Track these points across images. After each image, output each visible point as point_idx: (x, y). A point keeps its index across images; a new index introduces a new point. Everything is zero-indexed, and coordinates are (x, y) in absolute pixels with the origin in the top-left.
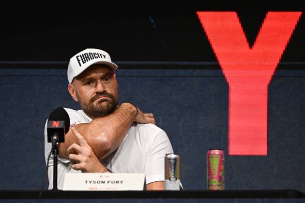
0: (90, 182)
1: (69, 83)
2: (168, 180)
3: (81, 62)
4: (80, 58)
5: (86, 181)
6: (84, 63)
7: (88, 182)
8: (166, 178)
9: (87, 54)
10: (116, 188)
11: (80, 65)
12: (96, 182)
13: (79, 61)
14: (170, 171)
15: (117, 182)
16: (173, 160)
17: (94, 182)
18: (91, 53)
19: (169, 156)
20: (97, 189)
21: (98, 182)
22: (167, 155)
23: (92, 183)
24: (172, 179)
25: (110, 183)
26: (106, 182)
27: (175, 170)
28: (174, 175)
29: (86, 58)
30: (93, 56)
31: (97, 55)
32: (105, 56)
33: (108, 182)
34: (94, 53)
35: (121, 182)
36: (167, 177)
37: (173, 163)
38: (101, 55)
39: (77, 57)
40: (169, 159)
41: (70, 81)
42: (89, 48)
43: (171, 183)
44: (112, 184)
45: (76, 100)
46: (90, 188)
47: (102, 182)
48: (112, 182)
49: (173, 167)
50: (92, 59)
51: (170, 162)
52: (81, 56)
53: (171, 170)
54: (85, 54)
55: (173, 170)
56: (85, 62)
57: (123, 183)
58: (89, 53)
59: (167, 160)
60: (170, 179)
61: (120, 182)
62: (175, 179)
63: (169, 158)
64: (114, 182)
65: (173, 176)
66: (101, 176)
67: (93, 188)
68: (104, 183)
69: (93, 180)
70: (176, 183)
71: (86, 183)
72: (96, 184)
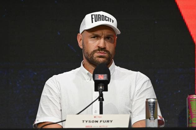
0: (87, 121)
1: (79, 33)
2: (148, 120)
3: (94, 20)
4: (93, 17)
5: (83, 121)
7: (85, 122)
8: (147, 118)
9: (100, 15)
10: (107, 126)
11: (92, 22)
12: (91, 121)
13: (92, 18)
14: (150, 112)
15: (108, 121)
16: (153, 103)
17: (89, 121)
18: (104, 16)
19: (149, 100)
20: (92, 126)
21: (93, 122)
23: (88, 122)
24: (151, 119)
25: (102, 122)
26: (99, 121)
27: (154, 111)
28: (153, 115)
30: (104, 18)
31: (107, 19)
32: (113, 21)
33: (101, 121)
34: (105, 16)
35: (111, 121)
37: (152, 106)
38: (110, 19)
39: (92, 15)
40: (149, 103)
41: (81, 31)
43: (150, 122)
44: (104, 123)
45: (81, 47)
46: (87, 126)
47: (96, 121)
48: (104, 122)
49: (152, 109)
50: (102, 20)
51: (150, 105)
52: (95, 15)
53: (151, 111)
54: (99, 15)
55: (152, 112)
56: (97, 21)
58: (102, 15)
59: (147, 103)
60: (150, 119)
61: (110, 122)
62: (154, 118)
64: (106, 121)
65: (152, 117)
66: (95, 117)
67: (88, 126)
68: (97, 122)
69: (89, 120)
70: (154, 122)
71: (83, 122)
72: (91, 123)
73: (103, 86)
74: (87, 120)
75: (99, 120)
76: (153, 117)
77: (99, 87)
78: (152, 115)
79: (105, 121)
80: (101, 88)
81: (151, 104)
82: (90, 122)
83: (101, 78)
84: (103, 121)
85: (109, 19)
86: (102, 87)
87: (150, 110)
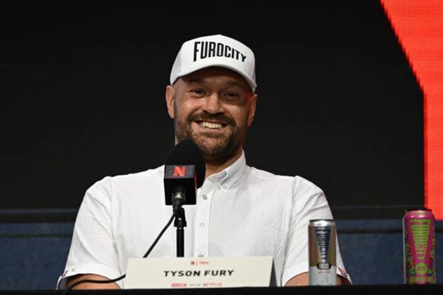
0: (174, 274)
1: (170, 85)
2: (315, 268)
3: (199, 54)
4: (199, 47)
5: (167, 272)
6: (202, 57)
7: (170, 274)
8: (311, 264)
10: (220, 284)
12: (184, 273)
13: (196, 50)
14: (319, 250)
15: (223, 273)
16: (324, 231)
17: (180, 272)
18: (223, 45)
19: (316, 224)
20: (185, 285)
21: (188, 274)
22: (312, 221)
23: (177, 274)
24: (322, 266)
25: (210, 275)
26: (202, 273)
27: (327, 249)
28: (325, 258)
29: (210, 50)
32: (244, 58)
33: (206, 273)
35: (230, 273)
36: (313, 262)
37: (323, 237)
39: (196, 43)
40: (317, 229)
42: (223, 34)
43: (320, 272)
44: (213, 277)
46: (174, 285)
47: (195, 272)
48: (213, 274)
49: (323, 243)
50: (218, 55)
51: (318, 235)
53: (321, 248)
55: (324, 250)
56: (206, 56)
57: (232, 274)
58: (219, 44)
59: (313, 230)
60: (318, 266)
61: (227, 273)
62: (327, 265)
63: (317, 227)
64: (217, 272)
65: (324, 261)
66: (193, 263)
68: (198, 274)
69: (179, 270)
70: (329, 272)
71: (166, 275)
72: (185, 276)
73: (183, 192)
74: (174, 271)
75: (202, 269)
76: (326, 263)
77: (175, 195)
78: (324, 256)
79: (215, 273)
80: (179, 196)
81: (322, 232)
82: (181, 274)
83: (178, 175)
84: (211, 273)
85: (235, 53)
86: (182, 195)
87: (319, 247)
